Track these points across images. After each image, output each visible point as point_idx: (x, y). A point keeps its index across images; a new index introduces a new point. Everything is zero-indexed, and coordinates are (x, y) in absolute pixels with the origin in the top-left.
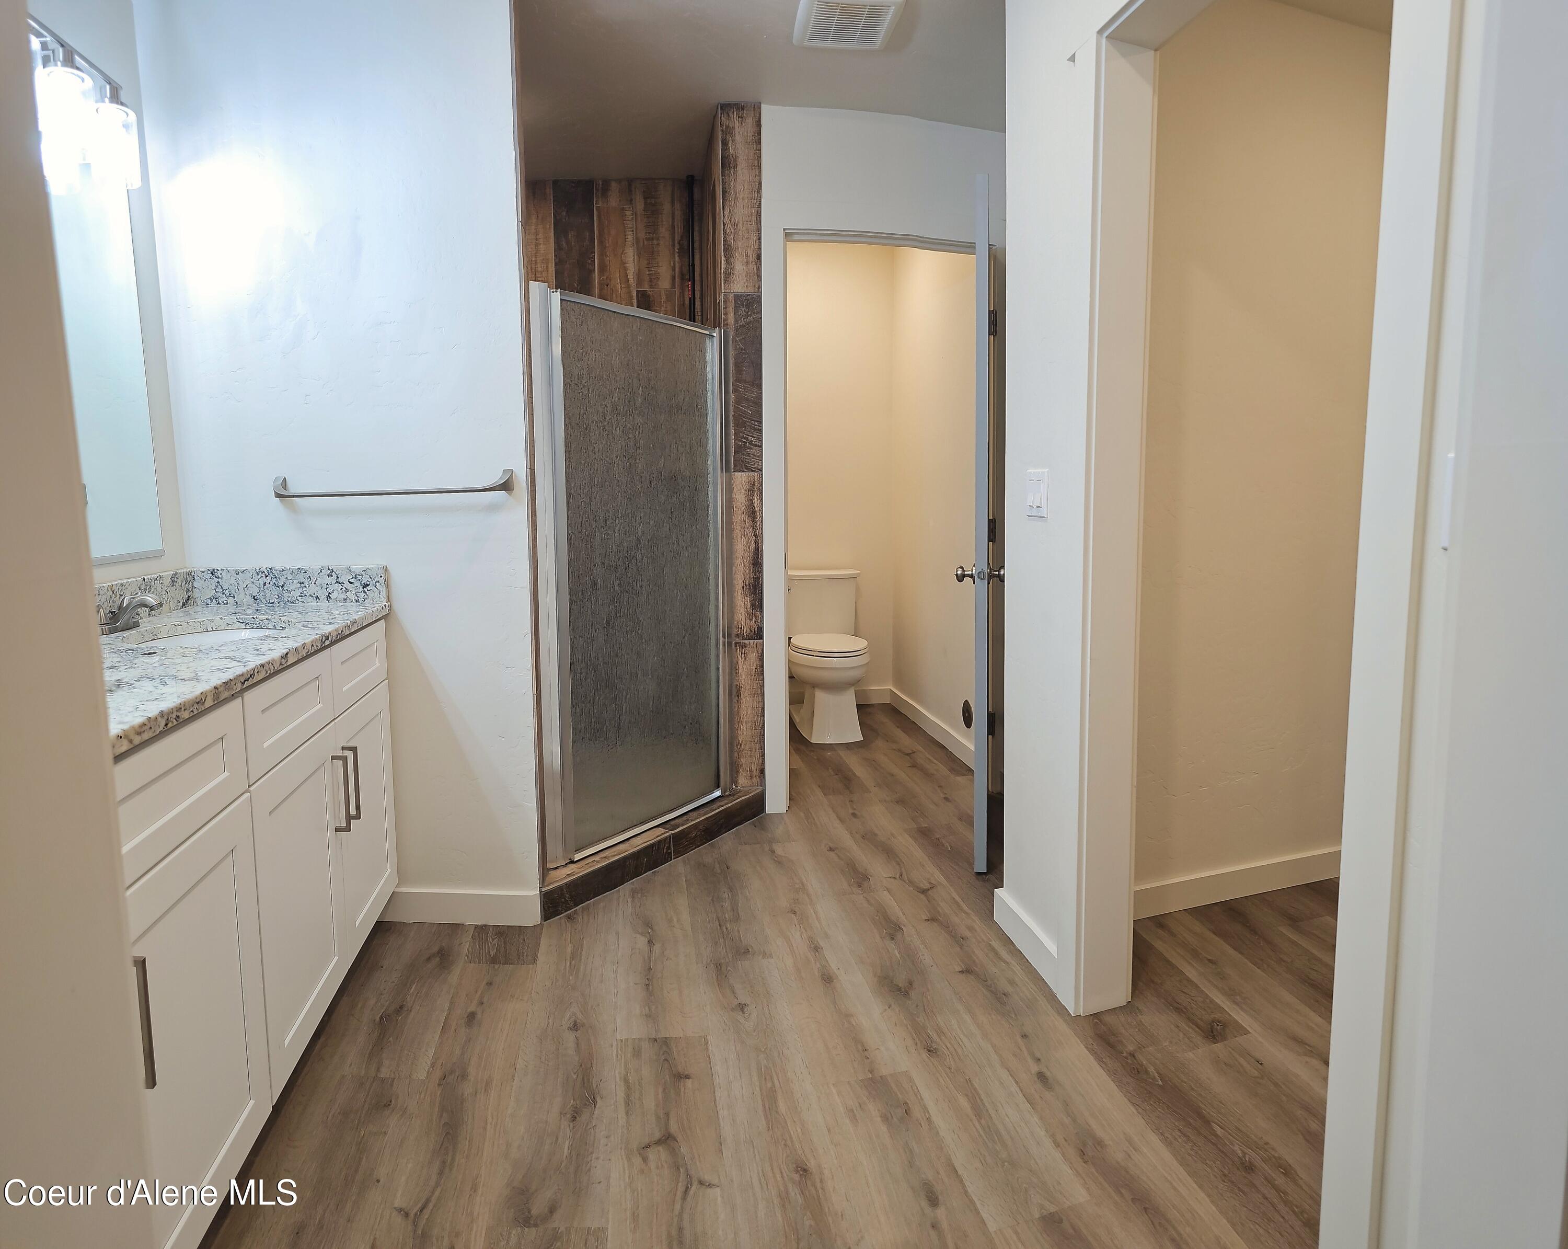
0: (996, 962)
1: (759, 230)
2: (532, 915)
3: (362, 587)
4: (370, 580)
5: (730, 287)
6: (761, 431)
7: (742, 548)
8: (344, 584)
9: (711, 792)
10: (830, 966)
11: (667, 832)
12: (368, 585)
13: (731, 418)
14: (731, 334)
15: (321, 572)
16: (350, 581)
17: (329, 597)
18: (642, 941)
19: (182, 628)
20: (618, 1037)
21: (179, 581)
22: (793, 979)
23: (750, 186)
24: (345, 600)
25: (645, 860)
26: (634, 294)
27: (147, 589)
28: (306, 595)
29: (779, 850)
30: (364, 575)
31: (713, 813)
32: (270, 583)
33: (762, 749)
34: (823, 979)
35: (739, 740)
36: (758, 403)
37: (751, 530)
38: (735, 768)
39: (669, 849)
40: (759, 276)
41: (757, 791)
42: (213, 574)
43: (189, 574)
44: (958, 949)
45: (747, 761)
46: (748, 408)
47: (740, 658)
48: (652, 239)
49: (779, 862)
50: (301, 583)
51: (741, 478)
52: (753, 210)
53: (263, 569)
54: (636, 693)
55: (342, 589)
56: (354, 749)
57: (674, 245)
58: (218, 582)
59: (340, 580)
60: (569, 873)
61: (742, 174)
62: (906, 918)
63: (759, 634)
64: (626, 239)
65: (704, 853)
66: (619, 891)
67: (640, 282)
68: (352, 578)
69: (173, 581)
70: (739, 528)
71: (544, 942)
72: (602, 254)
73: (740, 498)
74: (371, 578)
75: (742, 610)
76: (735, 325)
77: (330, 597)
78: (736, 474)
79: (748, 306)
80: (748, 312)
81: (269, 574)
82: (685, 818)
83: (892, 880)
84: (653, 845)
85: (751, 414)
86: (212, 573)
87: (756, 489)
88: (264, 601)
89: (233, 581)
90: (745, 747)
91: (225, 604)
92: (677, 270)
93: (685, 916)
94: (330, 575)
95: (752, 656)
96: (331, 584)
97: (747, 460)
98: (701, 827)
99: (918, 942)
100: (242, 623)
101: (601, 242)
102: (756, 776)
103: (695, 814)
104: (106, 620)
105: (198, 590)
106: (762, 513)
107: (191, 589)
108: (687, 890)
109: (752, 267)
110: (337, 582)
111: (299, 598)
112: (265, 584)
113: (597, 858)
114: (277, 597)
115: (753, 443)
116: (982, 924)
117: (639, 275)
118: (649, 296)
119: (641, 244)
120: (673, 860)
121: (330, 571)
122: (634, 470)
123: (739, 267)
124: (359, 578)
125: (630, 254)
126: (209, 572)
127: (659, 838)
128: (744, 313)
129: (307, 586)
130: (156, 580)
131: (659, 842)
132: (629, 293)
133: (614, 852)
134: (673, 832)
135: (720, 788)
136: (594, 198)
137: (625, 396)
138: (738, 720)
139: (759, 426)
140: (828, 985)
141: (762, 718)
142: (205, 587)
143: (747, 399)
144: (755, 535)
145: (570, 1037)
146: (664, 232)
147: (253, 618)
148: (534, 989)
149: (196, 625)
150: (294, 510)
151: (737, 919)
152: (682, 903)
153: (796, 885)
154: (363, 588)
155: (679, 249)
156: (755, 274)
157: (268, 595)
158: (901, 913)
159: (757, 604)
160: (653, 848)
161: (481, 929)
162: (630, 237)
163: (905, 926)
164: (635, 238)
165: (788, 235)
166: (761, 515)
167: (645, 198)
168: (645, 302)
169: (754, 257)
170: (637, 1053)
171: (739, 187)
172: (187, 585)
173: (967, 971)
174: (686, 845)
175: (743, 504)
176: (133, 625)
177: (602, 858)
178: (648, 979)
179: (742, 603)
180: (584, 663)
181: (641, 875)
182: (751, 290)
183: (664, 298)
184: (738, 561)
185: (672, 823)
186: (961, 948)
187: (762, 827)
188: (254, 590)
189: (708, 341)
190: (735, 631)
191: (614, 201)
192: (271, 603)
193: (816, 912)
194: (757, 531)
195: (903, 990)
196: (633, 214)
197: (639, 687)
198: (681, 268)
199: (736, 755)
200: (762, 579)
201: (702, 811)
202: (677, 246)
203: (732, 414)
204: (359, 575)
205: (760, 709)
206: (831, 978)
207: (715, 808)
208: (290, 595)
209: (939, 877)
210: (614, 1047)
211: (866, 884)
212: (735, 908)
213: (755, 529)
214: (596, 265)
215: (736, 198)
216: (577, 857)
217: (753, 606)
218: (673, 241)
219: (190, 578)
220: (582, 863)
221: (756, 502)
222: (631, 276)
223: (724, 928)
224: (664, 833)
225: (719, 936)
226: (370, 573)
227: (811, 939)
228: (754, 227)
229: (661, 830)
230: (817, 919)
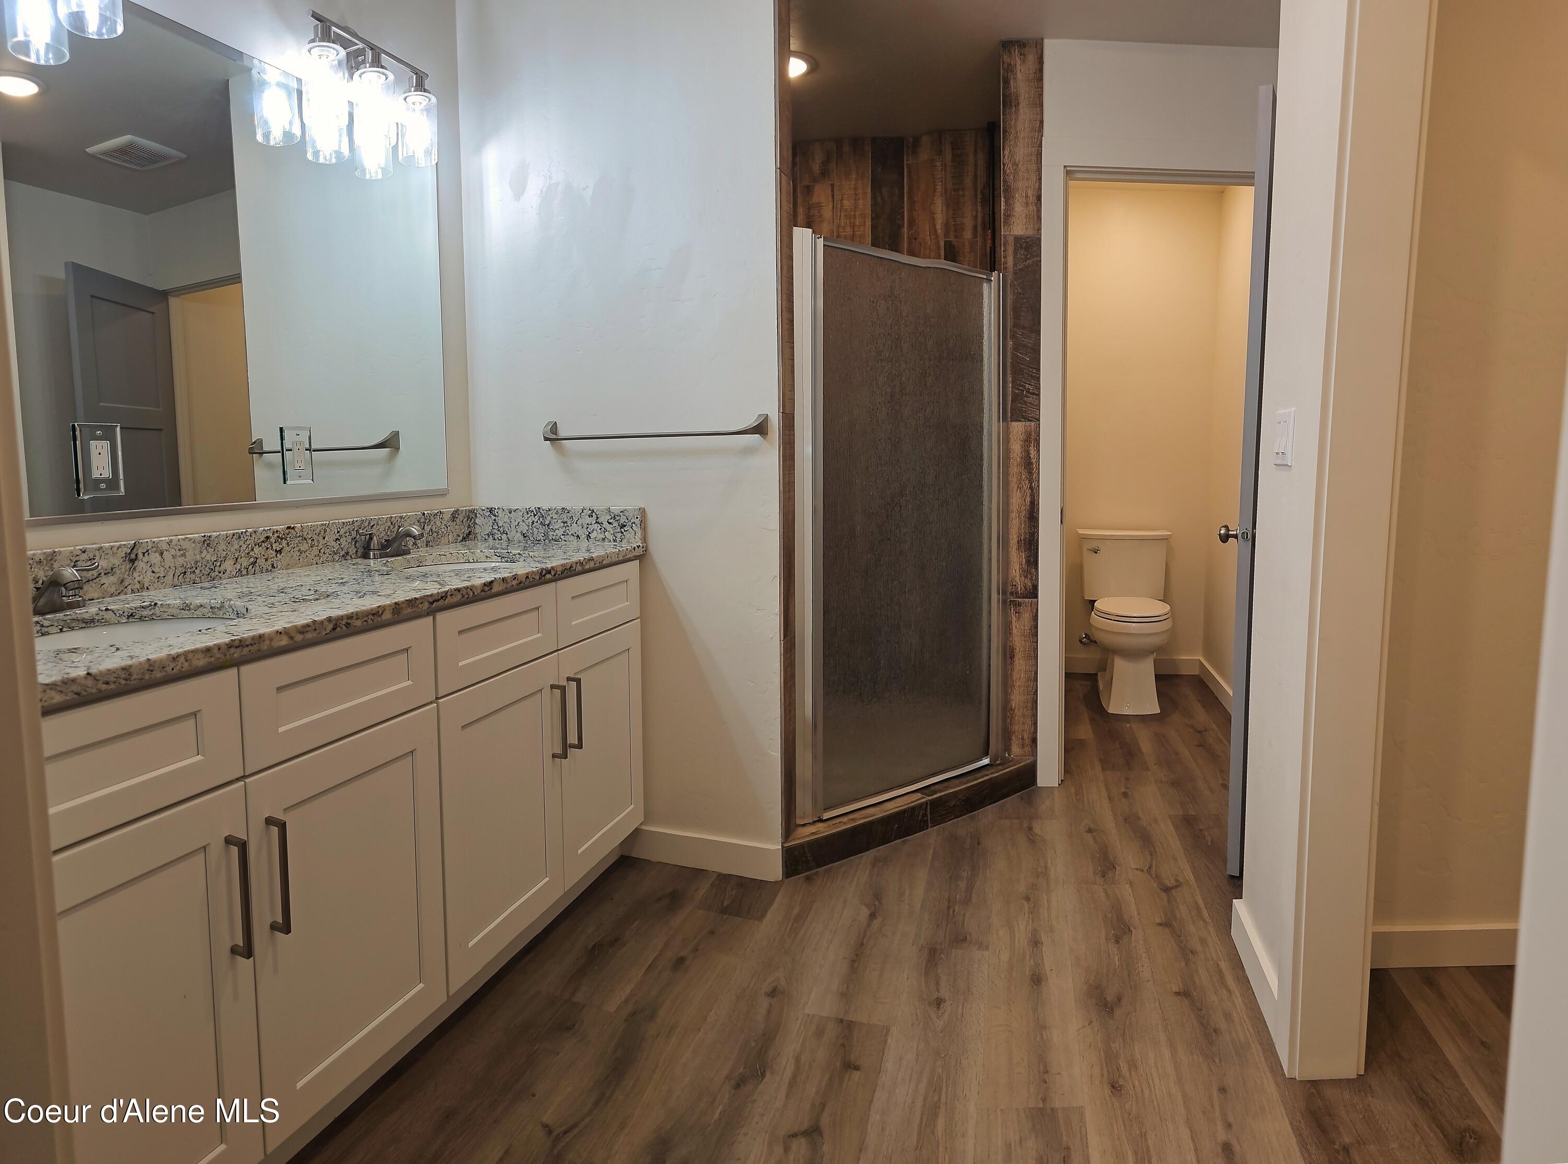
0: (1218, 988)
1: (1039, 170)
2: (774, 871)
3: (619, 528)
4: (627, 521)
5: (1009, 229)
6: (1039, 378)
7: (1017, 501)
8: (603, 524)
9: (980, 759)
10: (1044, 965)
11: (923, 798)
12: (625, 526)
13: (1009, 365)
14: (1010, 277)
15: (583, 512)
16: (609, 521)
17: (588, 537)
18: (865, 912)
19: (446, 558)
20: (807, 1011)
21: (461, 517)
22: (1002, 977)
23: (1031, 125)
24: (604, 539)
25: (896, 826)
26: (942, 244)
27: (427, 522)
28: (568, 534)
29: (1037, 829)
30: (622, 516)
31: (975, 782)
32: (537, 522)
33: (1035, 716)
34: (1032, 980)
35: (1011, 706)
36: (1036, 350)
37: (1027, 482)
38: (1007, 735)
39: (925, 816)
40: (1039, 218)
41: (1028, 762)
42: (491, 513)
43: (472, 511)
44: (1183, 964)
45: (1020, 727)
46: (1026, 355)
47: (1014, 618)
48: (958, 190)
49: (1032, 841)
50: (564, 523)
51: (1018, 428)
52: (1034, 150)
53: (533, 508)
54: (897, 646)
55: (601, 529)
56: (578, 681)
57: (976, 195)
58: (495, 520)
59: (600, 520)
60: (814, 831)
61: (1024, 114)
62: (1139, 920)
63: (1033, 593)
64: (935, 189)
65: (961, 826)
66: (862, 857)
67: (946, 234)
68: (611, 519)
69: (454, 517)
70: (1015, 480)
71: (778, 899)
72: (911, 209)
73: (1016, 448)
74: (628, 519)
75: (1017, 567)
76: (1014, 268)
77: (590, 537)
78: (1013, 423)
79: (1027, 249)
80: (1027, 255)
81: (537, 513)
82: (946, 784)
83: (1139, 873)
84: (905, 811)
85: (1029, 361)
86: (490, 511)
87: (1032, 440)
88: (532, 538)
89: (506, 519)
90: (1018, 713)
91: (499, 540)
92: (979, 219)
93: (920, 891)
94: (591, 516)
95: (1027, 616)
96: (591, 524)
97: (1024, 409)
98: (960, 796)
99: (1142, 950)
100: (499, 557)
101: (911, 198)
102: (1027, 745)
103: (957, 781)
104: (378, 546)
105: (479, 527)
106: (1039, 465)
107: (472, 525)
108: (931, 864)
109: (1032, 208)
110: (596, 522)
111: (562, 537)
112: (533, 523)
113: (845, 819)
114: (543, 535)
115: (1031, 391)
116: (1217, 938)
117: (946, 225)
118: (954, 247)
119: (948, 195)
120: (930, 829)
121: (590, 512)
122: (900, 417)
123: (1019, 208)
124: (618, 518)
125: (939, 206)
126: (488, 511)
127: (912, 804)
128: (1023, 257)
129: (570, 525)
130: (436, 515)
131: (913, 808)
132: (938, 244)
133: (862, 815)
134: (930, 798)
135: (989, 756)
136: (904, 155)
137: (892, 342)
138: (1011, 684)
139: (1037, 374)
140: (1035, 987)
141: (1035, 683)
142: (483, 525)
143: (1025, 346)
144: (1031, 488)
145: (764, 1003)
146: (968, 181)
147: (508, 552)
148: (750, 945)
149: (459, 556)
150: (561, 452)
151: (967, 901)
152: (922, 875)
153: (1039, 868)
154: (621, 529)
155: (981, 199)
156: (1035, 216)
157: (535, 533)
158: (1136, 913)
159: (1033, 561)
160: (904, 814)
161: (724, 878)
162: (939, 188)
163: (1135, 928)
164: (944, 188)
165: (1069, 173)
166: (1038, 467)
167: (953, 149)
168: (952, 254)
169: (1034, 198)
170: (820, 1033)
171: (1020, 126)
172: (469, 521)
173: (1184, 994)
174: (944, 814)
175: (1019, 455)
176: (403, 552)
177: (849, 820)
178: (857, 955)
179: (1017, 559)
180: (839, 612)
181: (890, 842)
182: (1030, 232)
183: (967, 249)
184: (1013, 515)
185: (932, 788)
186: (1186, 964)
187: (1030, 801)
188: (524, 528)
189: (985, 285)
190: (1010, 589)
191: (924, 155)
192: (538, 541)
193: (1049, 901)
194: (1033, 483)
195: (1109, 1006)
196: (942, 165)
197: (900, 640)
198: (983, 217)
199: (1009, 721)
200: (1038, 534)
201: (964, 779)
202: (979, 196)
203: (1009, 360)
204: (618, 516)
205: (1033, 673)
206: (1041, 979)
207: (978, 777)
208: (555, 534)
209: (1189, 875)
210: (799, 1021)
211: (1110, 874)
212: (969, 889)
213: (1031, 481)
214: (905, 220)
215: (1016, 138)
216: (826, 816)
217: (1028, 562)
218: (976, 191)
219: (471, 515)
220: (830, 823)
221: (1033, 453)
222: (938, 227)
223: (952, 909)
224: (920, 799)
225: (943, 918)
226: (627, 514)
227: (1035, 932)
228: (1034, 167)
229: (919, 795)
230: (1048, 909)
